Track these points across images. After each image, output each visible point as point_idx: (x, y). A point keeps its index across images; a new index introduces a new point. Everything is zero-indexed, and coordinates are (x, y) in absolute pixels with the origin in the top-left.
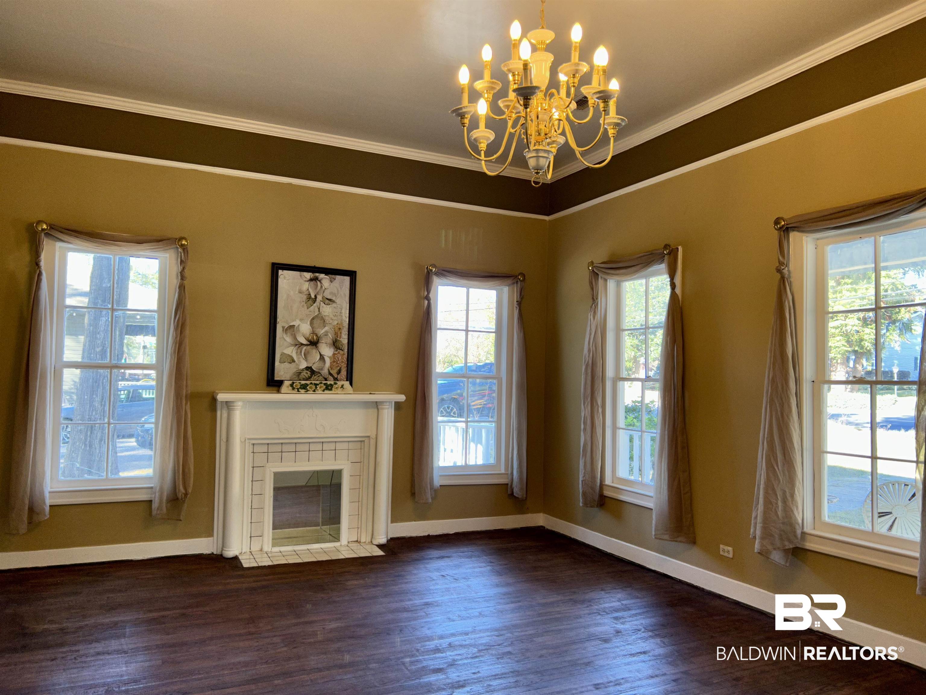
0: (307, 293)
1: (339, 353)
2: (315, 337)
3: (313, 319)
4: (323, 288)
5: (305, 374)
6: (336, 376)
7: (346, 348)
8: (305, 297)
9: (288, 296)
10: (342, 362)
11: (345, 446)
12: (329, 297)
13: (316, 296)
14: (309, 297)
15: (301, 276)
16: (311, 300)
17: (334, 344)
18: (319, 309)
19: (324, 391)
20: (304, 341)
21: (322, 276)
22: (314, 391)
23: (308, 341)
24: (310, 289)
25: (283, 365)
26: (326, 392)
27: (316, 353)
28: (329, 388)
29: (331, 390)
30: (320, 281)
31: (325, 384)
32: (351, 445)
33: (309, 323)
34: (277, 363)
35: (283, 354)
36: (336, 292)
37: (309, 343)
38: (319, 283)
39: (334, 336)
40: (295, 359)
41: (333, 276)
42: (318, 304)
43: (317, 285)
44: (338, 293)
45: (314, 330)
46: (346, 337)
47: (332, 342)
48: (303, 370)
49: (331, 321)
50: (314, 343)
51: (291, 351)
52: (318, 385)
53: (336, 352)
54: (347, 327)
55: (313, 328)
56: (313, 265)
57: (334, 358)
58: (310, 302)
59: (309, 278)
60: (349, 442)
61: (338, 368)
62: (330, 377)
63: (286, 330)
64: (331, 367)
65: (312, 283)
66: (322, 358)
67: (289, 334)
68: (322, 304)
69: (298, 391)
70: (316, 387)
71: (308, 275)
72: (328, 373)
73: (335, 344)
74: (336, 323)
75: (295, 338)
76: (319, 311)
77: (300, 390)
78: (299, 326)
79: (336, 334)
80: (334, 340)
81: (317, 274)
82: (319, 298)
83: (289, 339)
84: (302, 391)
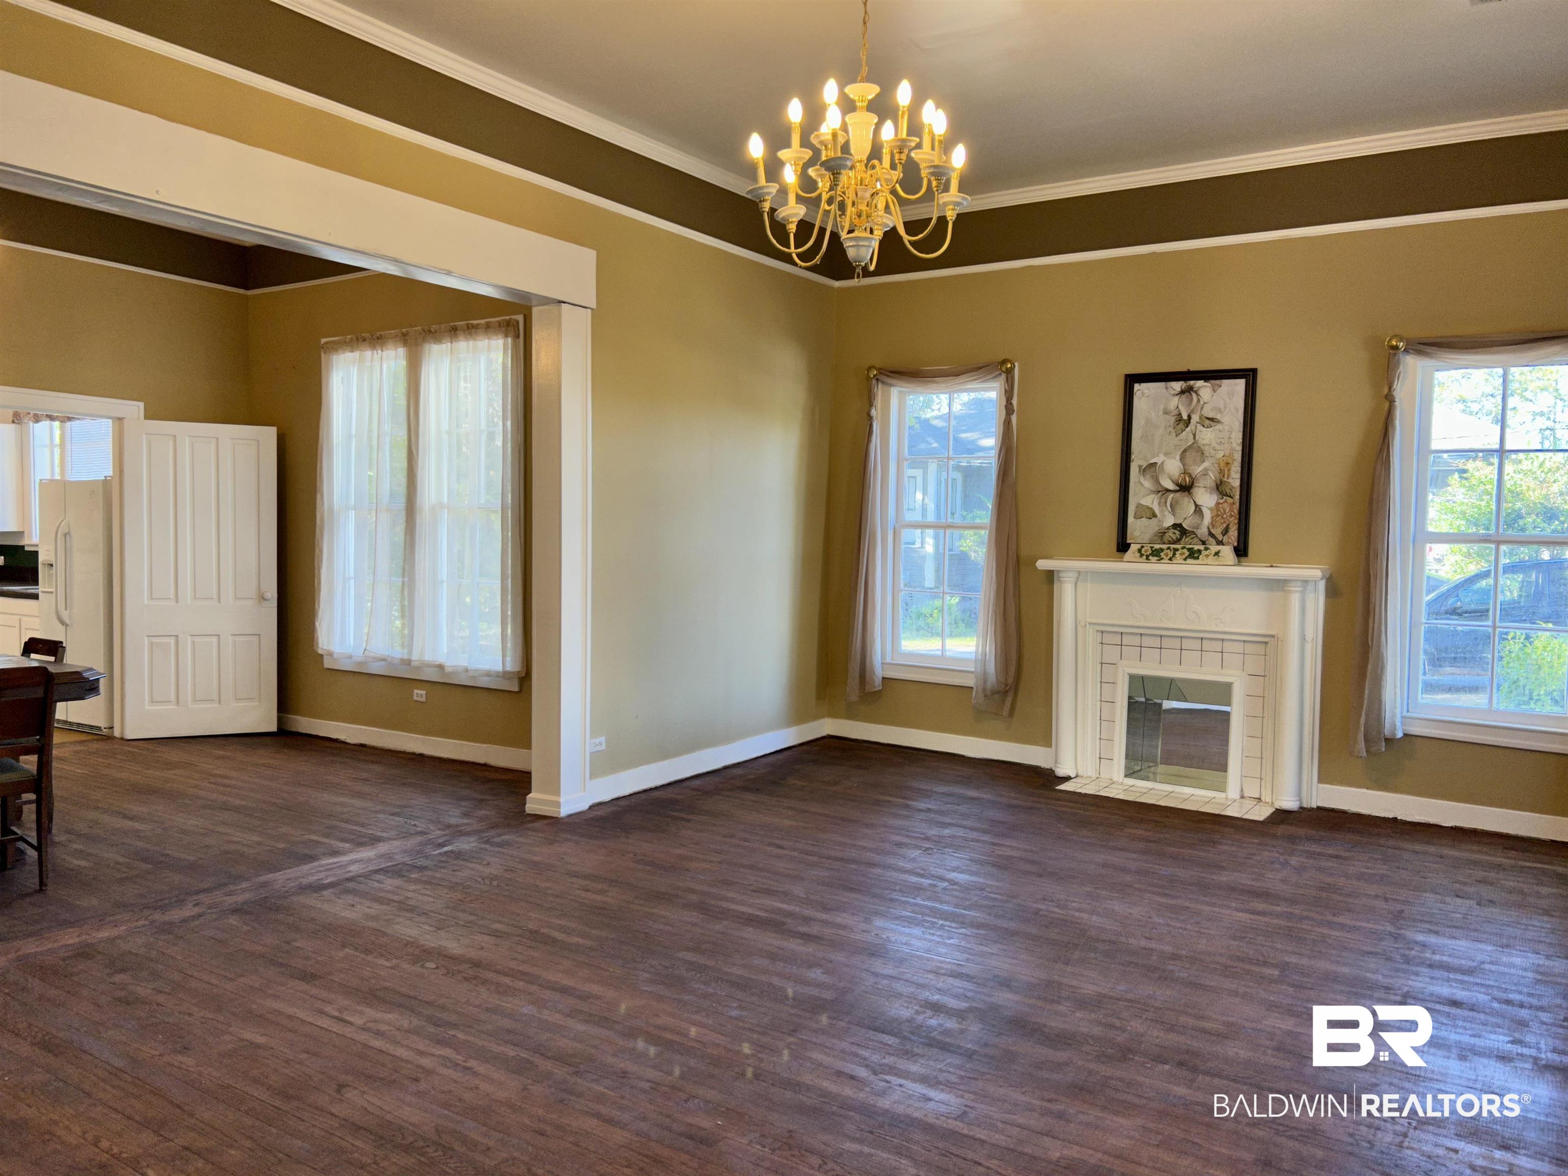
0: (1176, 412)
1: (1226, 501)
2: (1187, 479)
3: (1185, 451)
4: (1202, 402)
5: (1171, 534)
6: (1220, 537)
7: (1238, 493)
8: (1173, 419)
9: (1148, 421)
10: (1231, 516)
11: (1239, 647)
12: (1210, 416)
13: (1189, 417)
14: (1179, 418)
15: (1166, 388)
16: (1182, 422)
17: (1218, 488)
18: (1194, 435)
19: (1185, 559)
20: (1171, 486)
21: (1200, 383)
22: (1170, 559)
23: (1177, 485)
24: (1180, 407)
25: (1139, 522)
26: (1189, 561)
27: (1189, 502)
28: (1193, 555)
29: (1198, 558)
30: (1196, 392)
31: (1189, 550)
32: (1250, 648)
33: (1178, 457)
34: (1131, 519)
35: (1139, 506)
36: (1222, 407)
37: (1178, 488)
38: (1194, 395)
39: (1217, 475)
40: (1157, 512)
41: (1218, 382)
42: (1193, 428)
43: (1192, 399)
44: (1225, 407)
45: (1187, 467)
46: (1238, 476)
47: (1214, 485)
48: (1168, 528)
49: (1213, 452)
50: (1186, 488)
51: (1151, 501)
52: (1178, 550)
53: (1221, 501)
54: (1239, 459)
55: (1184, 465)
56: (1185, 370)
57: (1218, 510)
58: (1181, 425)
59: (1179, 389)
60: (1244, 641)
61: (1225, 525)
62: (1210, 539)
63: (1145, 470)
64: (1213, 524)
65: (1184, 396)
66: (1198, 509)
67: (1148, 476)
68: (1200, 427)
69: (1147, 559)
70: (1174, 554)
71: (1177, 386)
72: (1207, 533)
73: (1220, 488)
74: (1221, 454)
75: (1157, 481)
76: (1194, 438)
77: (1151, 557)
78: (1163, 463)
79: (1221, 471)
80: (1219, 482)
81: (1192, 382)
82: (1195, 418)
83: (1148, 484)
84: (1153, 559)
